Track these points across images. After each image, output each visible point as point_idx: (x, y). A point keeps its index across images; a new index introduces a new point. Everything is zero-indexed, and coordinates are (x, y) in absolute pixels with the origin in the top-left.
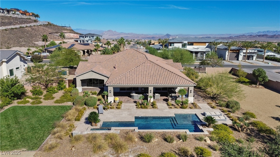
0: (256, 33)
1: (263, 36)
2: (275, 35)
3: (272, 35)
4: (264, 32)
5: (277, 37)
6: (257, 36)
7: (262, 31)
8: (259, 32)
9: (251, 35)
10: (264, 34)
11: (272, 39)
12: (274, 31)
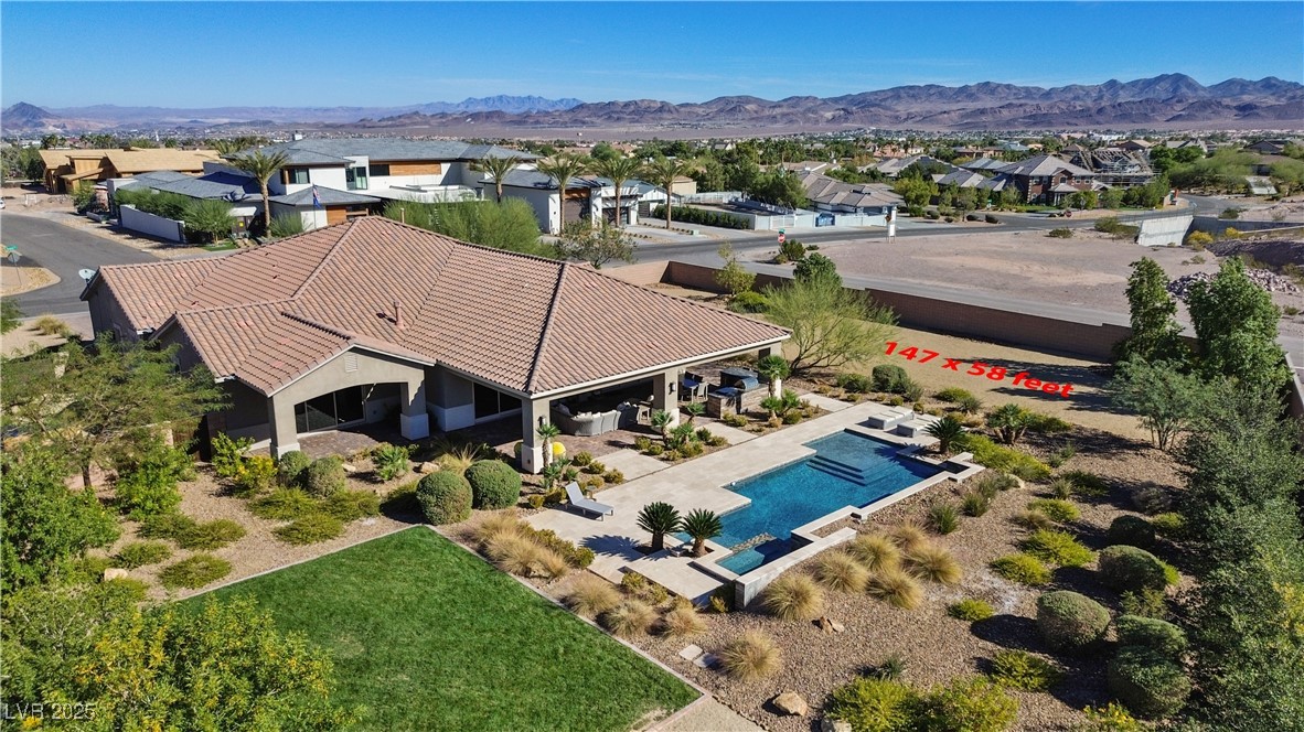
0: (458, 105)
1: (489, 116)
2: (528, 115)
3: (517, 111)
4: (487, 100)
5: (537, 122)
6: (467, 117)
7: (480, 97)
8: (470, 101)
9: (443, 115)
10: (490, 110)
11: (521, 129)
12: (520, 97)
